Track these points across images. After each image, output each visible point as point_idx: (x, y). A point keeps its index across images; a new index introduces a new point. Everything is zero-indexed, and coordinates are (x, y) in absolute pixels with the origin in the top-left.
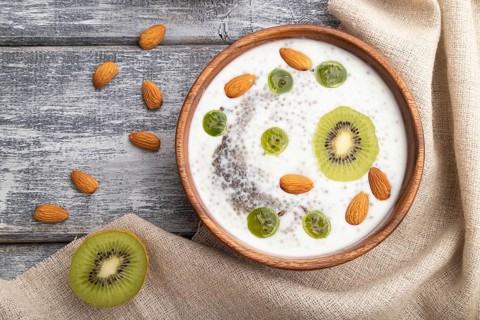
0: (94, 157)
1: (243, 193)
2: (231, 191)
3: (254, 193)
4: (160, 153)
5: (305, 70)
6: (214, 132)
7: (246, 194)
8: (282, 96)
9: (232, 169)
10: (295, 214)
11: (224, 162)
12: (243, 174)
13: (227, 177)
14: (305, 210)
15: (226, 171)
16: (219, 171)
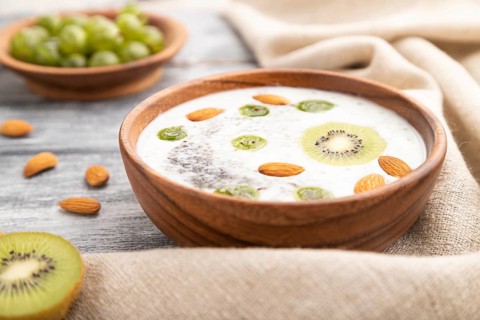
0: (6, 224)
2: (191, 174)
3: (223, 175)
4: (98, 218)
5: (282, 104)
6: (171, 139)
7: (212, 176)
8: (256, 119)
9: (193, 160)
10: (282, 188)
11: (182, 156)
12: (208, 163)
13: (186, 165)
14: (295, 185)
15: (185, 162)
16: (175, 162)
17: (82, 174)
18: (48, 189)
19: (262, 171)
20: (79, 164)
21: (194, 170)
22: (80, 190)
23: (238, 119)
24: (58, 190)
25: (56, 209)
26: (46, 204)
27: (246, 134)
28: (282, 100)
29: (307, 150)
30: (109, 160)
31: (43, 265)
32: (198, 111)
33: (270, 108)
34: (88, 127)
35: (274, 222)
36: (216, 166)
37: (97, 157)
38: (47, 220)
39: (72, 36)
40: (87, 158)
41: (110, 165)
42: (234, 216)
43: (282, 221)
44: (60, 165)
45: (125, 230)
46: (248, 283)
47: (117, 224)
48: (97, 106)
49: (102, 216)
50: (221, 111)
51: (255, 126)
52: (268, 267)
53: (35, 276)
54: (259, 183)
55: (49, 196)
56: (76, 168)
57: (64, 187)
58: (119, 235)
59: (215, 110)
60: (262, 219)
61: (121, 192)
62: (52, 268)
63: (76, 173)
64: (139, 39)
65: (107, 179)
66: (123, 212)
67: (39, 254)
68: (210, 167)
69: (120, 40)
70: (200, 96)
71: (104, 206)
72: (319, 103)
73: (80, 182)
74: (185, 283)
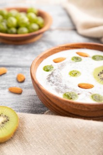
1: (60, 87)
2: (55, 86)
3: (66, 87)
5: (87, 56)
6: (48, 71)
7: (62, 88)
8: (77, 63)
9: (56, 80)
10: (86, 94)
11: (52, 78)
12: (61, 82)
13: (53, 83)
14: (91, 93)
15: (53, 81)
16: (50, 81)
17: (16, 76)
18: (4, 82)
19: (79, 86)
20: (14, 72)
21: (56, 85)
22: (15, 83)
23: (71, 62)
24: (8, 83)
25: (7, 90)
26: (4, 88)
27: (74, 69)
28: (86, 55)
29: (95, 77)
30: (25, 71)
31: (5, 119)
32: (57, 59)
33: (82, 58)
34: (17, 56)
35: (83, 109)
36: (63, 84)
37: (20, 69)
38: (4, 95)
39: (11, 21)
40: (17, 69)
41: (25, 73)
42: (70, 107)
43: (86, 109)
44: (8, 72)
45: (31, 100)
46: (74, 131)
47: (28, 98)
48: (20, 47)
49: (23, 94)
50: (65, 59)
51: (77, 66)
52: (81, 127)
53: (3, 123)
54: (78, 92)
55: (5, 85)
56: (13, 74)
57: (10, 81)
58: (29, 103)
59: (63, 58)
60: (79, 108)
61: (29, 84)
62: (8, 120)
63: (13, 76)
64: (35, 22)
65: (25, 79)
66: (30, 93)
67: (4, 115)
68: (61, 84)
69: (28, 23)
70: (58, 52)
71: (23, 90)
72: (100, 56)
73: (15, 80)
74: (53, 129)
